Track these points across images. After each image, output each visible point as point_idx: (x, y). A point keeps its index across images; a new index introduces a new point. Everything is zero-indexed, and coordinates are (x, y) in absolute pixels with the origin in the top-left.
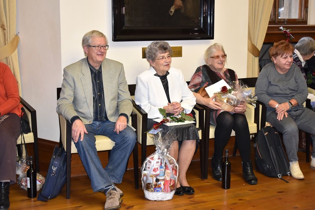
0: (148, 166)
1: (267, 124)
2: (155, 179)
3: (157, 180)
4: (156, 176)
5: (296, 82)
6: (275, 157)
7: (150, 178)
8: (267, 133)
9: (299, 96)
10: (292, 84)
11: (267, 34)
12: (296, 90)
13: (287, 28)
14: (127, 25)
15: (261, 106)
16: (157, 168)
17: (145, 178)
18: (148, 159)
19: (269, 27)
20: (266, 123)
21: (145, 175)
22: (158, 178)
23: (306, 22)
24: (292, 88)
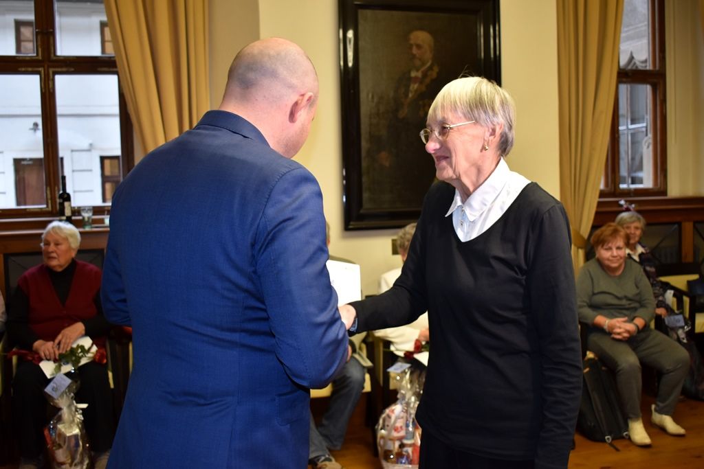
0: (386, 423)
1: (590, 355)
2: (397, 444)
3: (402, 446)
4: (400, 439)
6: (600, 408)
7: (390, 443)
8: (587, 370)
11: (597, 213)
13: (631, 202)
14: (367, 206)
16: (401, 427)
17: (382, 442)
18: (387, 411)
19: (599, 204)
20: (588, 353)
21: (383, 437)
22: (406, 442)
23: (664, 193)
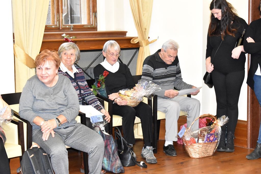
5: (66, 96)
8: (33, 155)
9: (68, 112)
10: (60, 98)
12: (66, 104)
13: (70, 35)
15: (25, 125)
23: (95, 28)
24: (61, 103)
